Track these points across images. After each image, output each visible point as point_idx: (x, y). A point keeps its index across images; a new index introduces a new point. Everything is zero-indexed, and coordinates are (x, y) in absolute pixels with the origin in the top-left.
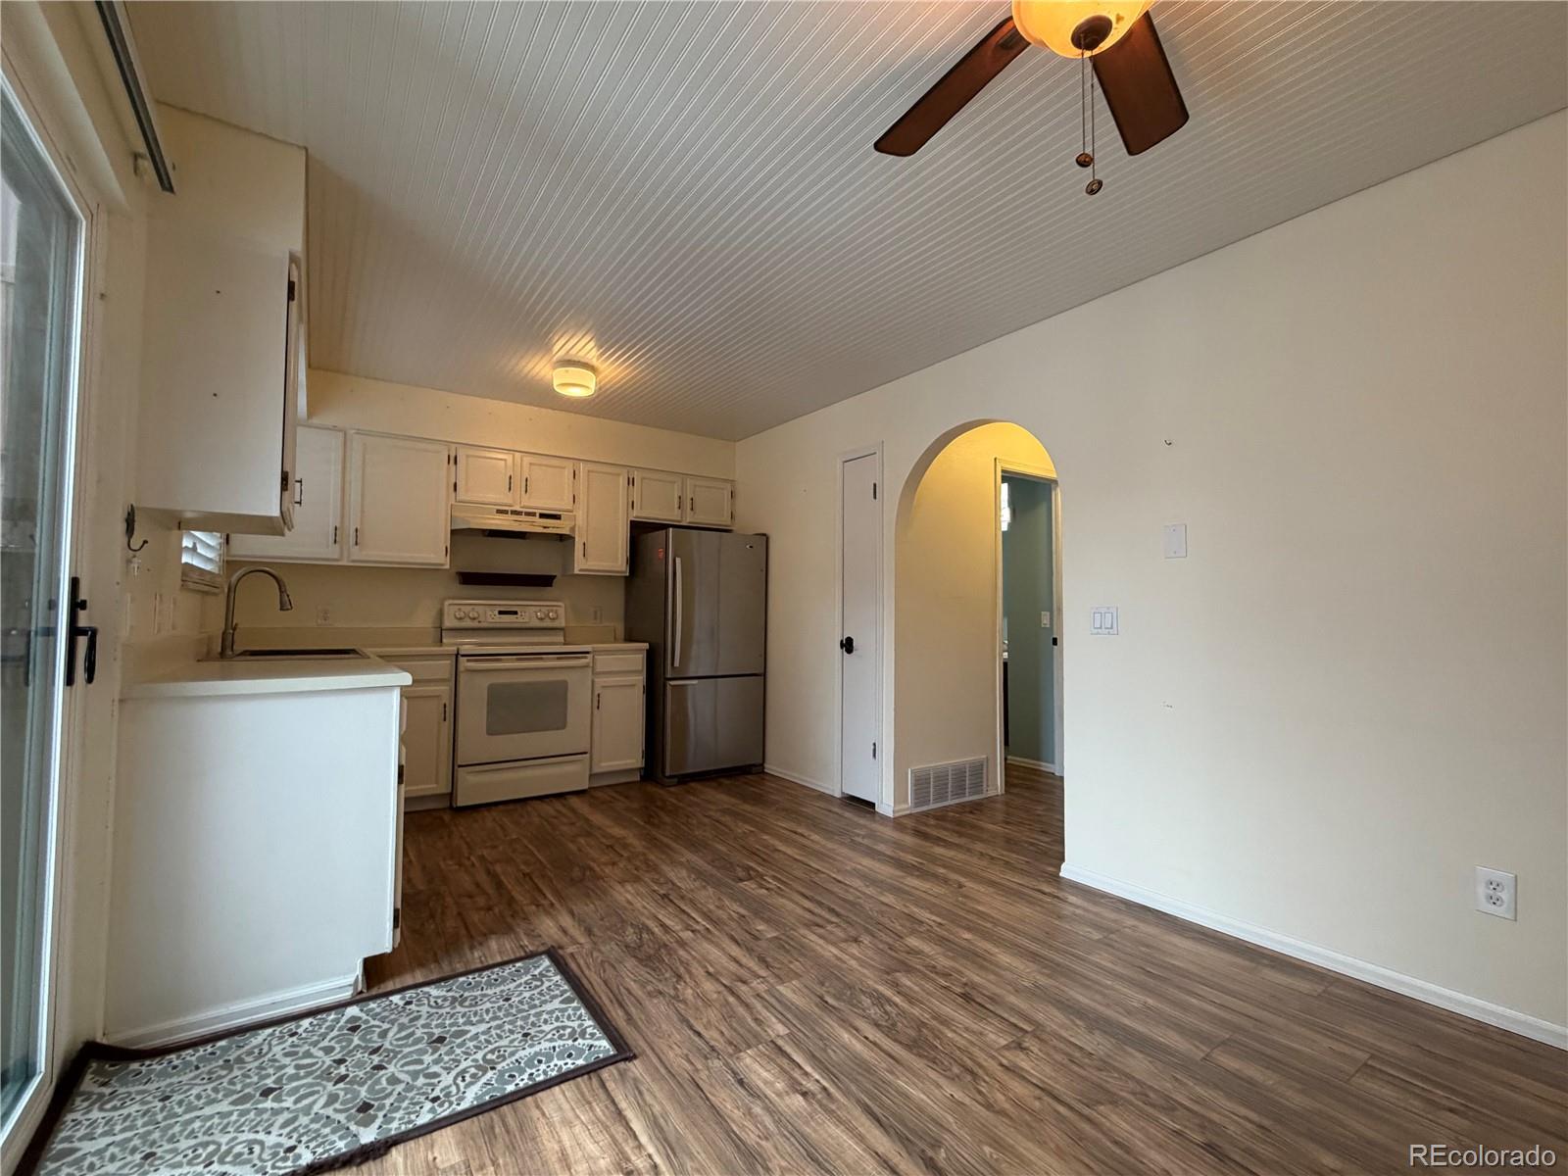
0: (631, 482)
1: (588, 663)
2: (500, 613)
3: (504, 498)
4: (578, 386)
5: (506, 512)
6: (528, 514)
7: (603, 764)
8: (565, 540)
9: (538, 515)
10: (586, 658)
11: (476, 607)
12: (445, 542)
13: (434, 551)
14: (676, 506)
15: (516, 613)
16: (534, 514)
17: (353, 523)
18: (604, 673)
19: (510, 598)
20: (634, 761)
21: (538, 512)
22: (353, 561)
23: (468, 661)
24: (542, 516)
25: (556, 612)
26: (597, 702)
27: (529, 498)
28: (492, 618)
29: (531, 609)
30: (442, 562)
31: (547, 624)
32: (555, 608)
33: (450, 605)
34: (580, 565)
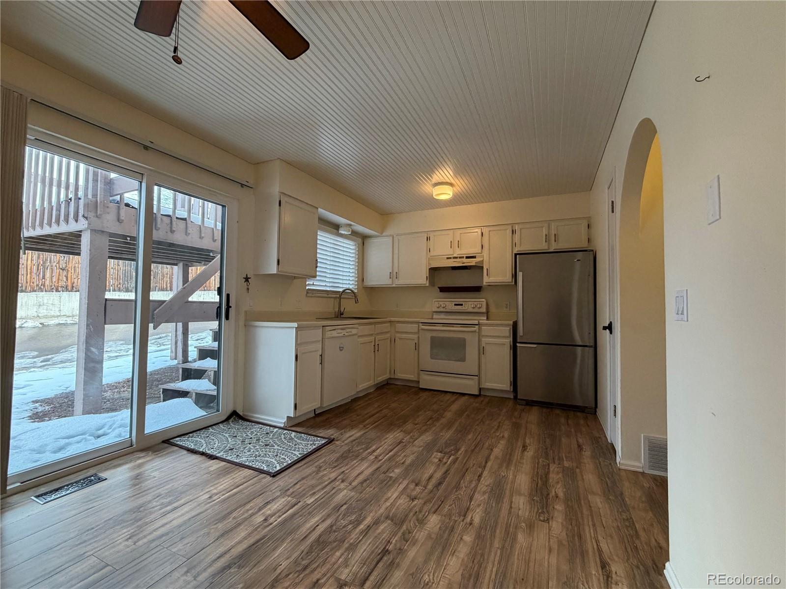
0: (513, 232)
1: (476, 330)
2: (455, 305)
3: (449, 252)
4: (445, 194)
5: (450, 258)
6: (460, 258)
7: (487, 384)
8: (479, 268)
9: (465, 257)
10: (474, 327)
11: (445, 302)
12: (427, 274)
13: (422, 278)
14: (544, 240)
15: (462, 305)
16: (463, 257)
17: (396, 270)
18: (487, 336)
19: (459, 298)
20: (504, 386)
21: (465, 256)
22: (397, 285)
23: (422, 325)
24: (467, 257)
25: (481, 305)
26: (481, 351)
27: (460, 250)
28: (451, 306)
29: (470, 303)
30: (425, 283)
31: (476, 310)
32: (480, 302)
33: (435, 301)
34: (486, 280)
